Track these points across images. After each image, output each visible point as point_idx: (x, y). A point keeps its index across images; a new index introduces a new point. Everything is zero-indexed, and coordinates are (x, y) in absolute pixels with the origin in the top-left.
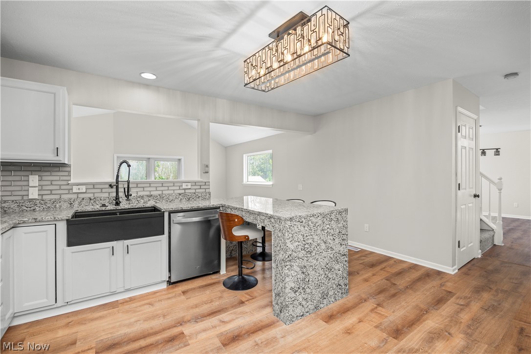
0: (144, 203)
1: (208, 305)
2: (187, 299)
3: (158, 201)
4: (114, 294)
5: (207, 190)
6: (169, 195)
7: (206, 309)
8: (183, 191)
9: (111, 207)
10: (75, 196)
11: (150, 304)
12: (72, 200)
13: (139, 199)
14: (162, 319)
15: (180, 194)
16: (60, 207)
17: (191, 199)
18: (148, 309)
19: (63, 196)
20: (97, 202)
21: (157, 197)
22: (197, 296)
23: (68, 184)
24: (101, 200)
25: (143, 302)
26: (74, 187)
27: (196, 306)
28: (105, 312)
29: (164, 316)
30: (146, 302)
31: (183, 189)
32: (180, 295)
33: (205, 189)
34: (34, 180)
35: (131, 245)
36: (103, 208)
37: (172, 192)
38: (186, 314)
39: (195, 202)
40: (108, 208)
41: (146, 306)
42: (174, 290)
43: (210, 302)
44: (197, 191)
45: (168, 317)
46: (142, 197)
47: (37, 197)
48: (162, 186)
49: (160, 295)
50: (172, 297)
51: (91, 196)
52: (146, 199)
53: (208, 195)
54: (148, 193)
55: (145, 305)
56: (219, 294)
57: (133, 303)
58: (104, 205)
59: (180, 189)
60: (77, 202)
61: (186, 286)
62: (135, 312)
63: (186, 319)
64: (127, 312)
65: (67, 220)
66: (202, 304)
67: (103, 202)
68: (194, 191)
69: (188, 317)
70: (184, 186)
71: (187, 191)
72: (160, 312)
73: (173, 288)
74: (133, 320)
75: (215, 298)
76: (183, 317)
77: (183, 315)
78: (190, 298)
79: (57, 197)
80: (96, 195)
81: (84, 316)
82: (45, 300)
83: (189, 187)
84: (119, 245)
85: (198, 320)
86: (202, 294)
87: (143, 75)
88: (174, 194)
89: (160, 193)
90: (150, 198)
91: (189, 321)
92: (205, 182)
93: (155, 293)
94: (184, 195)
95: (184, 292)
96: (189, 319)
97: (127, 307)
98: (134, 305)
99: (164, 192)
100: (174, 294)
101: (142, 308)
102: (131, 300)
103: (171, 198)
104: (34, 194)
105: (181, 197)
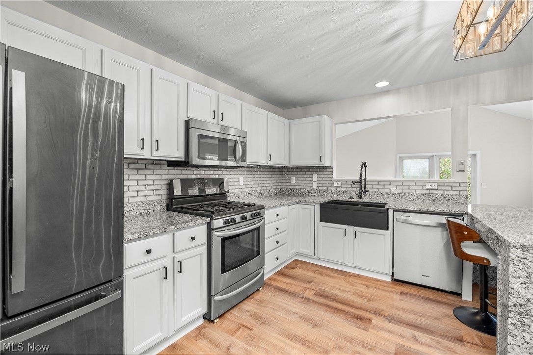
0: (384, 199)
1: (415, 317)
2: (400, 300)
3: (397, 199)
4: (346, 265)
5: (463, 193)
6: (410, 194)
7: (410, 318)
8: (427, 192)
9: (356, 199)
10: (335, 189)
11: (367, 287)
12: (333, 192)
13: (379, 195)
14: (366, 301)
15: (422, 195)
16: (327, 195)
17: (437, 201)
18: (362, 289)
19: (329, 188)
20: (348, 195)
21: (396, 195)
22: (413, 303)
23: (331, 180)
24: (350, 193)
25: (363, 282)
26: (335, 182)
27: (403, 310)
28: (337, 275)
29: (369, 300)
30: (366, 283)
31: (427, 189)
32: (397, 293)
33: (460, 191)
34: (315, 177)
35: (359, 232)
36: (350, 200)
37: (414, 191)
38: (386, 309)
39: (442, 205)
40: (353, 200)
41: (363, 286)
42: (395, 287)
43: (420, 316)
44: (446, 192)
45: (371, 302)
46: (382, 194)
47: (316, 188)
48: (403, 185)
49: (380, 285)
50: (388, 291)
51: (344, 189)
52: (386, 196)
53: (463, 198)
54: (388, 191)
55: (363, 284)
56: (439, 315)
57: (357, 279)
58: (351, 197)
59: (423, 189)
60: (336, 193)
61: (409, 290)
62: (353, 285)
63: (383, 313)
64: (349, 282)
65: (320, 204)
66: (410, 312)
67: (351, 195)
68: (442, 192)
69: (387, 314)
70: (428, 186)
71: (432, 192)
72: (369, 295)
73: (396, 285)
74: (347, 289)
75: (429, 316)
76: (383, 310)
77: (384, 309)
78: (403, 300)
79: (325, 188)
80: (348, 189)
81: (325, 271)
82: (309, 251)
83: (436, 187)
84: (350, 229)
85: (392, 321)
86: (420, 305)
87: (377, 85)
88: (415, 194)
89: (400, 191)
90: (389, 196)
91: (384, 316)
92: (460, 183)
93: (378, 280)
94: (428, 196)
95: (402, 293)
96: (386, 315)
97: (351, 279)
98: (356, 281)
99: (404, 191)
100: (392, 290)
101: (360, 286)
102: (358, 276)
103: (411, 197)
104: (315, 186)
105: (423, 197)
